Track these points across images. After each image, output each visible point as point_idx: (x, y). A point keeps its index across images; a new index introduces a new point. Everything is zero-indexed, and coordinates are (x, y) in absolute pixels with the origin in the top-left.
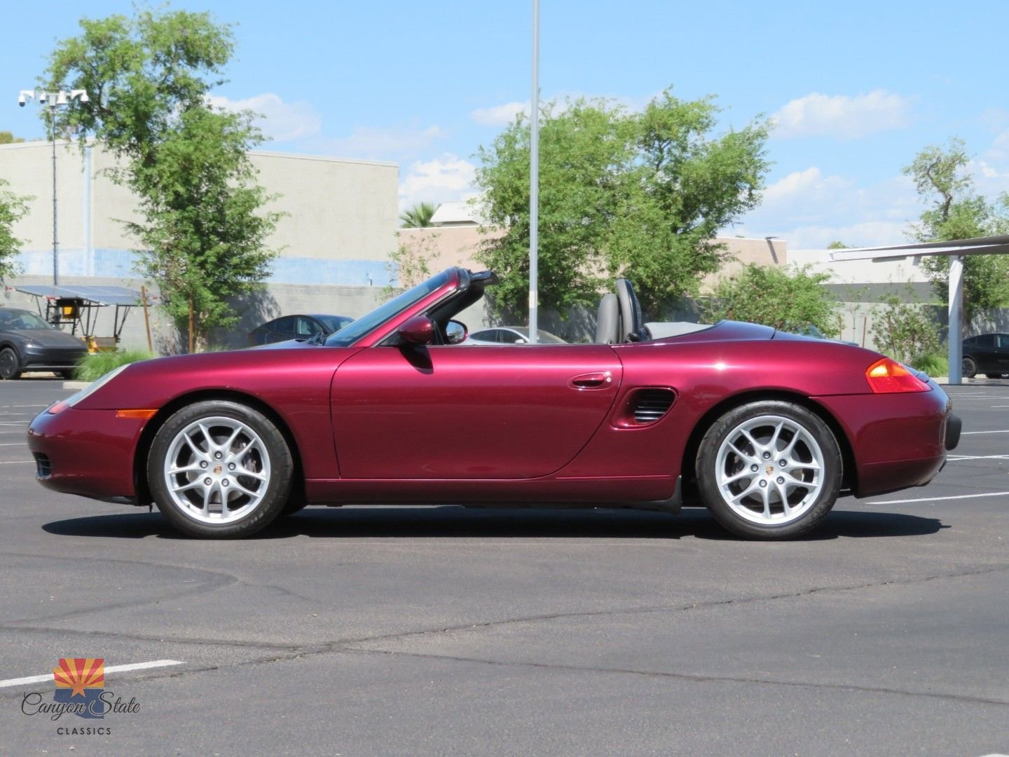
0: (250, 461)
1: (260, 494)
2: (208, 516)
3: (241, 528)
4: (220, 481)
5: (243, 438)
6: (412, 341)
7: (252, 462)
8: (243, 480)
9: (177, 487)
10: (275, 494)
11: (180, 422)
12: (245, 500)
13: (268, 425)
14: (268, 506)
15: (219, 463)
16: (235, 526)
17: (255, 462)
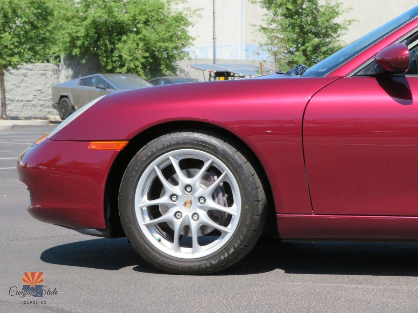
0: (221, 194)
1: (231, 229)
2: (178, 250)
3: (211, 264)
4: (190, 215)
5: (214, 171)
6: (389, 69)
7: (223, 196)
8: (213, 214)
9: (148, 220)
10: (245, 230)
11: (150, 154)
12: (216, 234)
13: (239, 157)
14: (239, 242)
15: (189, 197)
16: (205, 262)
17: (226, 195)
